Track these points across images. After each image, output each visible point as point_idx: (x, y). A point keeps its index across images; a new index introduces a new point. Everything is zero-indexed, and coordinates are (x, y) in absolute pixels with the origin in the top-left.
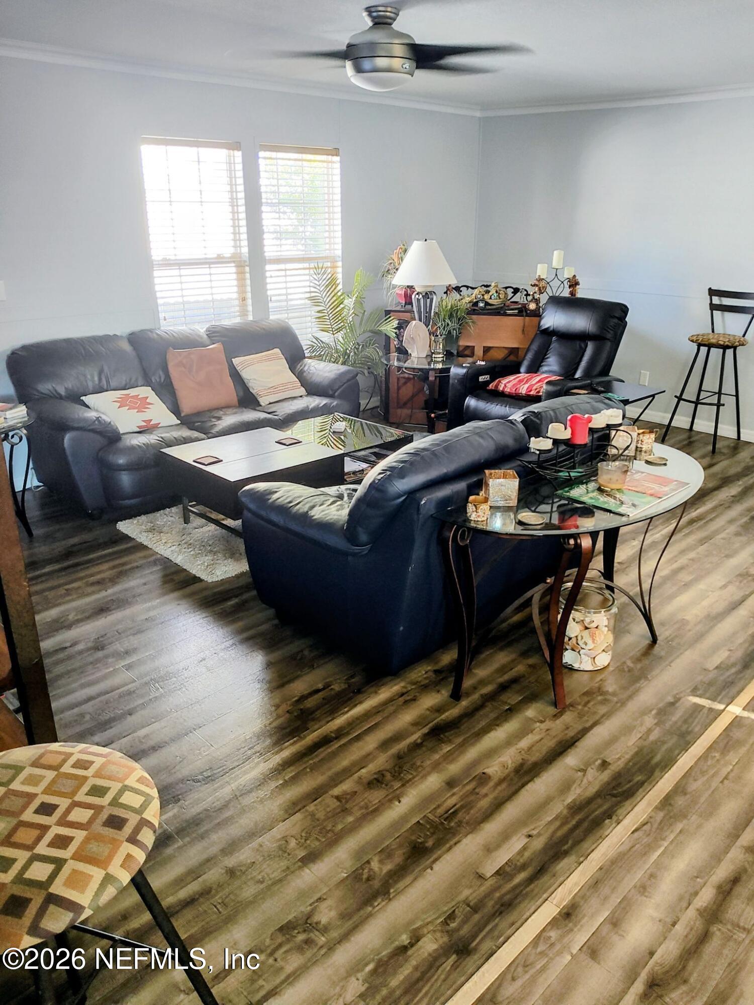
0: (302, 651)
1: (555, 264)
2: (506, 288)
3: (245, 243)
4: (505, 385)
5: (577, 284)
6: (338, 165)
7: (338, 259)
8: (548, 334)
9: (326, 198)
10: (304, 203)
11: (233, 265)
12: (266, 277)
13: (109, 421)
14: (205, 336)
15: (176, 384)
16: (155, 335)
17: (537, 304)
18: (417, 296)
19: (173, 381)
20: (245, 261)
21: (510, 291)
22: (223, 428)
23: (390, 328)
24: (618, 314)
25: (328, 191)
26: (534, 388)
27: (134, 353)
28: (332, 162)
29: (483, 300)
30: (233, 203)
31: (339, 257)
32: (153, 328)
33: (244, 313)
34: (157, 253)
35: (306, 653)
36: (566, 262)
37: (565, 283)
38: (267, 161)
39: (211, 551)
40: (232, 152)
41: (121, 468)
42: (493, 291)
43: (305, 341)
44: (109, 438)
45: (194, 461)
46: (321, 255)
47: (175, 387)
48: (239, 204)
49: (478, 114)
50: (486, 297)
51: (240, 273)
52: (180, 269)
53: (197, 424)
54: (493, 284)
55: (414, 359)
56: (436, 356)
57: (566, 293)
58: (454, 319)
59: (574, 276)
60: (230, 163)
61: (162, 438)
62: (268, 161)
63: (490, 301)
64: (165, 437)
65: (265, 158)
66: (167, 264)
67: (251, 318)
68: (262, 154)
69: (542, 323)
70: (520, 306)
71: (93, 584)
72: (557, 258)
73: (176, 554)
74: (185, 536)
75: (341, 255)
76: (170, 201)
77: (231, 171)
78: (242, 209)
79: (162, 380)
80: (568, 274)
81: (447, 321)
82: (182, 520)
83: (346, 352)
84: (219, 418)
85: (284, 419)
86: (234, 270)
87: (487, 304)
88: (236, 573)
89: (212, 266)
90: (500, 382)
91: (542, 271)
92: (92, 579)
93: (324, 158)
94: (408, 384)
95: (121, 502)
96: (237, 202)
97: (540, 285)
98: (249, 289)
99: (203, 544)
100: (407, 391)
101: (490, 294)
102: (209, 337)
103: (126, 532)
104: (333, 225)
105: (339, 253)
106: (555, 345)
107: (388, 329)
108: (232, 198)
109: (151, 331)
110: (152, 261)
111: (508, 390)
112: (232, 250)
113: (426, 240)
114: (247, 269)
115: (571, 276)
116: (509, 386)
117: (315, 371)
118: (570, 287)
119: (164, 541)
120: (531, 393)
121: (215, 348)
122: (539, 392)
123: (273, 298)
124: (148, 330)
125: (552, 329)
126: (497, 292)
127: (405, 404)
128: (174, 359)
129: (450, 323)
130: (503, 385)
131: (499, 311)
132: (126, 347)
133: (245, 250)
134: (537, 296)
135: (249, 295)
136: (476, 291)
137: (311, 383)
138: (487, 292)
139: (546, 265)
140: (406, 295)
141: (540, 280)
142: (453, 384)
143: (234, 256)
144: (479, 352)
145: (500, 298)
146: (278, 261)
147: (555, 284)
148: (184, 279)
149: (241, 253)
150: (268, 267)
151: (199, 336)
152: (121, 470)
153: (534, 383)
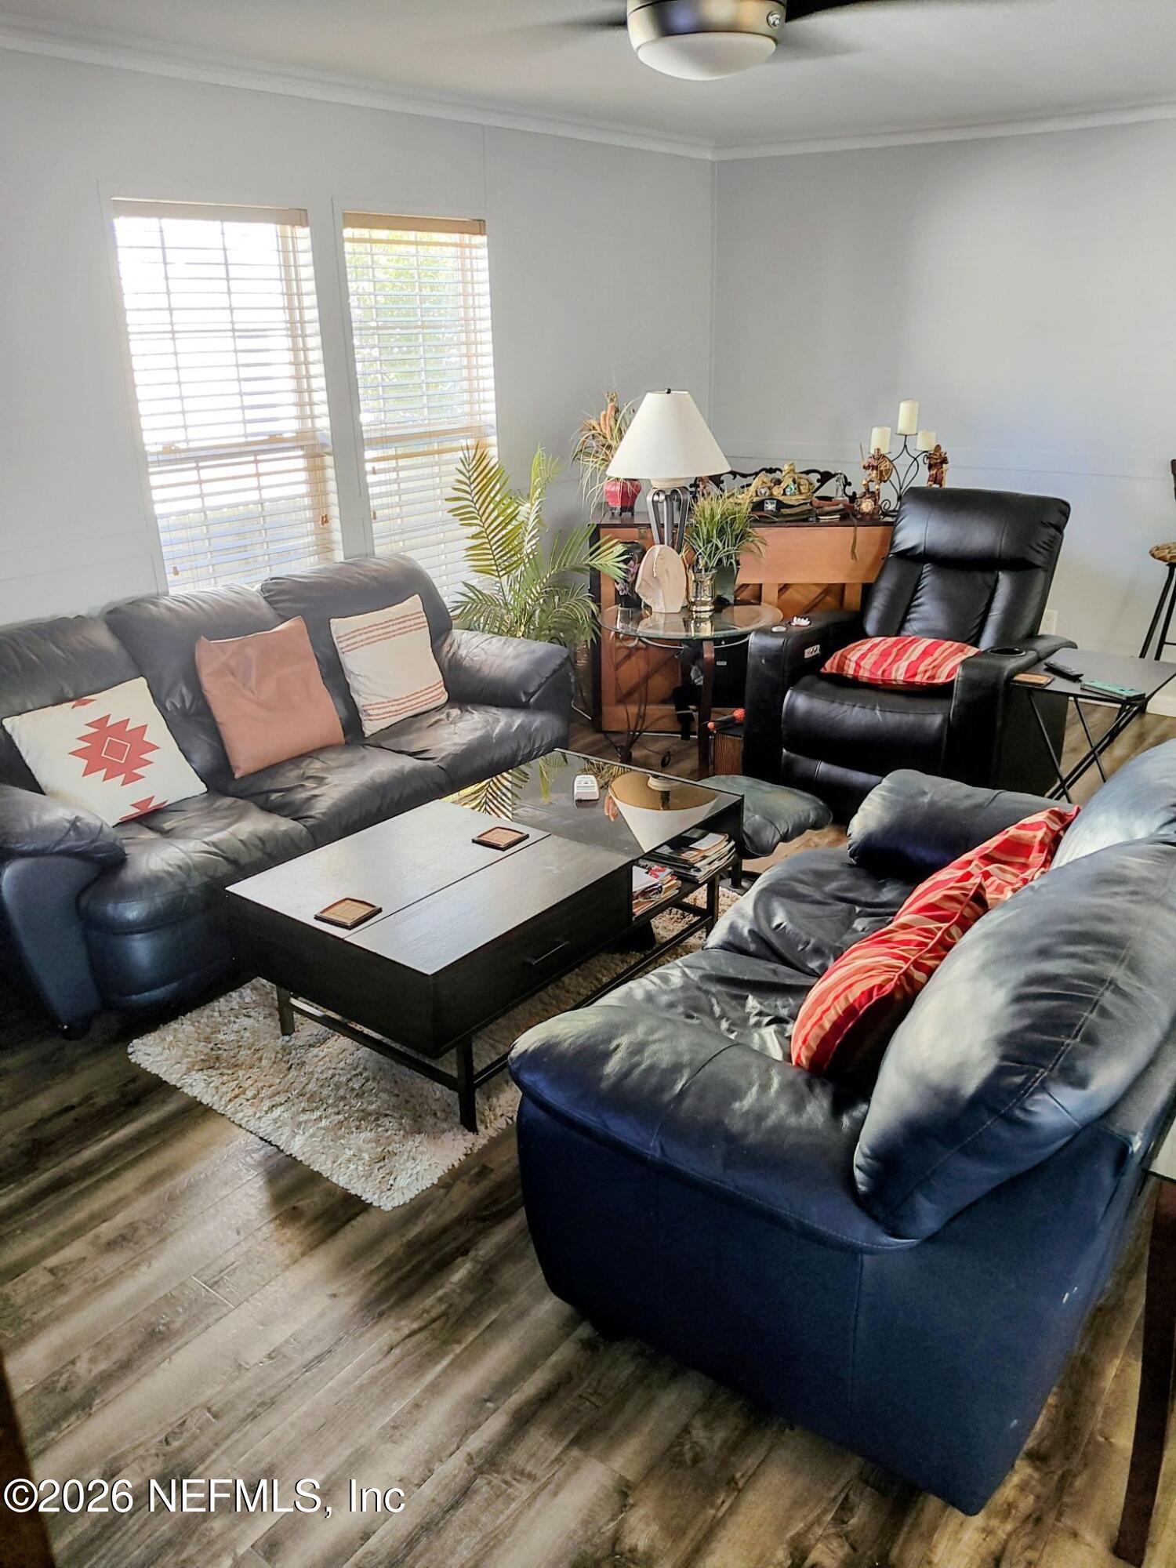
0: (686, 1429)
1: (903, 425)
2: (808, 472)
3: (322, 409)
4: (858, 665)
5: (944, 461)
6: (484, 252)
7: (490, 431)
8: (913, 558)
9: (462, 314)
10: (422, 327)
11: (300, 453)
12: (366, 473)
13: (99, 824)
14: (263, 603)
15: (221, 712)
16: (163, 610)
17: (875, 502)
18: (656, 498)
19: (213, 706)
20: (324, 445)
21: (815, 477)
22: (334, 804)
23: (610, 560)
24: (1054, 519)
25: (465, 301)
26: (922, 668)
27: (124, 653)
28: (471, 246)
29: (771, 498)
30: (295, 329)
31: (491, 426)
32: (153, 591)
33: (325, 548)
34: (154, 436)
35: (699, 1434)
36: (923, 419)
37: (920, 459)
38: (357, 245)
39: (365, 1115)
40: (289, 228)
41: (132, 928)
42: (787, 481)
43: (450, 595)
44: (101, 861)
45: (317, 918)
46: (458, 426)
47: (218, 719)
48: (308, 332)
49: (709, 156)
50: (777, 491)
51: (315, 470)
52: (198, 468)
53: (274, 796)
54: (786, 468)
55: (658, 617)
56: (698, 609)
57: (922, 479)
58: (728, 537)
59: (938, 447)
60: (286, 252)
61: (214, 844)
62: (360, 247)
63: (786, 500)
64: (222, 841)
65: (353, 240)
66: (175, 457)
67: (339, 556)
68: (348, 232)
69: (899, 538)
70: (841, 506)
71: (111, 1245)
72: (905, 415)
73: (287, 1131)
74: (293, 1073)
75: (494, 423)
76: (173, 332)
77: (288, 266)
78: (315, 342)
79: (187, 705)
80: (923, 443)
81: (716, 541)
82: (274, 1024)
83: (525, 609)
84: (320, 781)
85: (449, 766)
86: (301, 463)
87: (780, 505)
88: (440, 1173)
89: (259, 458)
90: (844, 657)
91: (878, 440)
92: (106, 1230)
93: (455, 238)
94: (633, 658)
95: (134, 997)
96: (302, 329)
97: (880, 466)
98: (333, 498)
99: (341, 1092)
100: (632, 671)
101: (783, 485)
102: (269, 603)
103: (154, 1070)
104: (478, 367)
105: (492, 418)
106: (929, 579)
107: (610, 563)
108: (292, 322)
109: (152, 600)
110: (145, 454)
111: (867, 674)
112: (295, 425)
113: (669, 392)
114: (329, 460)
115: (931, 448)
116: (867, 663)
117: (484, 657)
118: (930, 467)
119: (249, 1094)
120: (918, 679)
121: (291, 628)
122: (932, 677)
123: (379, 513)
124: (143, 600)
125: (921, 549)
126: (794, 482)
127: (630, 694)
128: (211, 657)
129: (720, 545)
130: (853, 665)
131: (804, 517)
132: (103, 638)
133: (323, 423)
134: (873, 487)
135: (335, 511)
136: (756, 482)
137: (481, 680)
138: (778, 482)
139: (889, 429)
140: (624, 494)
141: (880, 457)
142: (756, 668)
143: (300, 435)
144: (770, 594)
145: (800, 493)
146: (384, 441)
147: (903, 463)
148: (208, 488)
149: (314, 430)
150: (369, 454)
151: (252, 604)
152: (132, 933)
153: (914, 658)
